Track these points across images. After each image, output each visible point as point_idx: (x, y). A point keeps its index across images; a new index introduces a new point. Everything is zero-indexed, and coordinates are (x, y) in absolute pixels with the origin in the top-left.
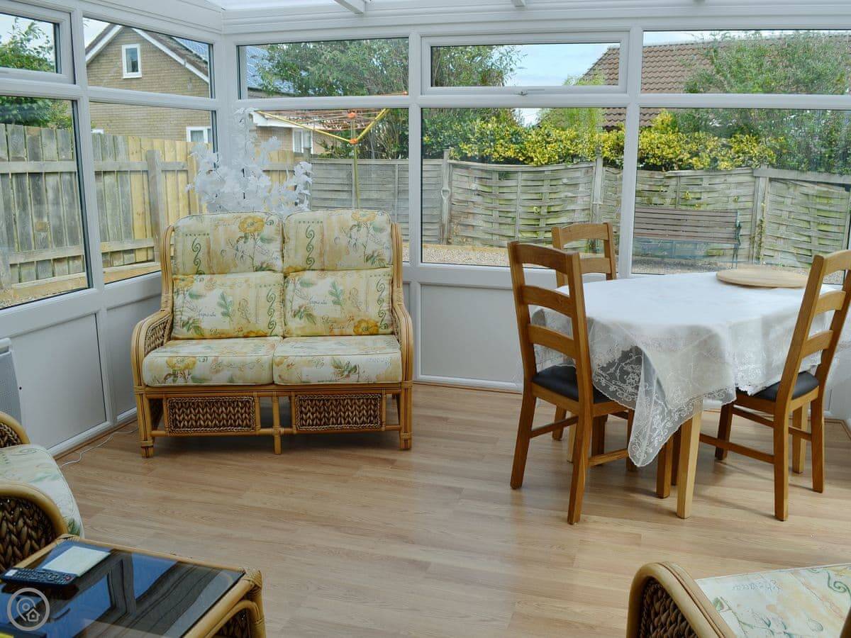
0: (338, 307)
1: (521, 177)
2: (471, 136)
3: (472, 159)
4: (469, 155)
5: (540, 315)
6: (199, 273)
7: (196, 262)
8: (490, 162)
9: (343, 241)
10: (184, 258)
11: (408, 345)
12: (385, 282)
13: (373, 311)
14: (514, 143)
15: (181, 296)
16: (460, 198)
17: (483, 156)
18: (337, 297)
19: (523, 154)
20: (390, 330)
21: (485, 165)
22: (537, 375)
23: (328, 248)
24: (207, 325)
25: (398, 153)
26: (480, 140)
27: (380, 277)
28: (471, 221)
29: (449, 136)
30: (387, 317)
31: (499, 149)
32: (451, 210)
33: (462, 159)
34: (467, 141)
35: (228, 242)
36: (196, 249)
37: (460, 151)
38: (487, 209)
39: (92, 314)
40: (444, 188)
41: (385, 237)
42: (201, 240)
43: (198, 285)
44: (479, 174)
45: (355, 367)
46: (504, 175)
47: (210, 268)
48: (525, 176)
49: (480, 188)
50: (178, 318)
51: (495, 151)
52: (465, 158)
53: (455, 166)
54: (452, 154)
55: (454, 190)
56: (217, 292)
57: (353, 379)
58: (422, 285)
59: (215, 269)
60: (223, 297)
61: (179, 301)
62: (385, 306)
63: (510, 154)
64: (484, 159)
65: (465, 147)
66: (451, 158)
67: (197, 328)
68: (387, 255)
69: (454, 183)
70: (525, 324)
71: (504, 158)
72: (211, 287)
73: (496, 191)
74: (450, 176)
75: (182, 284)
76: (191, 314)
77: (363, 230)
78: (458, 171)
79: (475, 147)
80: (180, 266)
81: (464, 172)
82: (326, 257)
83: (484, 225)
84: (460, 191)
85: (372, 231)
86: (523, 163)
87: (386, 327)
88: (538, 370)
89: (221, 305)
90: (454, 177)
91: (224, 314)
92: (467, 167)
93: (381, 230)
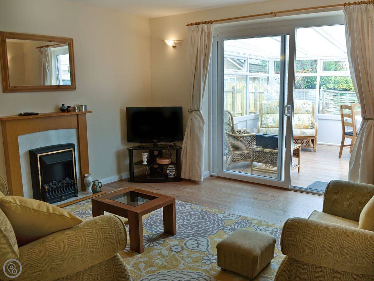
0: (299, 122)
1: (348, 95)
2: (331, 82)
3: (331, 89)
4: (330, 88)
5: (346, 120)
6: (267, 113)
7: (267, 111)
8: (337, 90)
9: (301, 107)
10: (265, 109)
11: (317, 129)
12: (310, 116)
13: (308, 123)
14: (346, 84)
15: (264, 118)
16: (326, 102)
17: (335, 88)
18: (299, 119)
19: (349, 87)
20: (311, 128)
21: (335, 91)
22: (345, 133)
23: (297, 108)
24: (269, 125)
25: (306, 87)
26: (334, 83)
27: (310, 115)
28: (329, 109)
29: (323, 81)
30: (311, 124)
31: (340, 86)
32: (323, 106)
33: (327, 89)
34: (329, 83)
35: (275, 106)
36: (267, 108)
37: (327, 86)
38: (335, 106)
39: (246, 121)
40: (321, 99)
41: (311, 106)
42: (269, 106)
43: (268, 116)
44: (333, 94)
45: (305, 132)
46: (342, 95)
47: (270, 112)
48: (349, 95)
49: (334, 99)
50: (263, 123)
51: (339, 86)
52: (328, 89)
53: (325, 91)
54: (324, 87)
55: (324, 99)
56: (272, 117)
57: (304, 135)
58: (318, 119)
59: (271, 113)
60: (273, 119)
61: (263, 119)
62: (310, 122)
63: (344, 87)
64: (335, 89)
65: (329, 85)
66: (324, 89)
67: (267, 125)
68: (311, 111)
69: (324, 97)
70: (343, 122)
71: (342, 89)
72: (271, 116)
73: (339, 100)
74: (323, 95)
75: (264, 115)
76: (266, 122)
77: (306, 105)
78: (326, 93)
79: (332, 85)
80: (263, 112)
81: (328, 93)
82: (297, 111)
83: (335, 111)
84: (326, 99)
85: (308, 105)
86: (348, 90)
87: (310, 127)
88: (346, 132)
89: (273, 120)
90: (325, 95)
91: (274, 122)
92: (329, 92)
93: (310, 105)
